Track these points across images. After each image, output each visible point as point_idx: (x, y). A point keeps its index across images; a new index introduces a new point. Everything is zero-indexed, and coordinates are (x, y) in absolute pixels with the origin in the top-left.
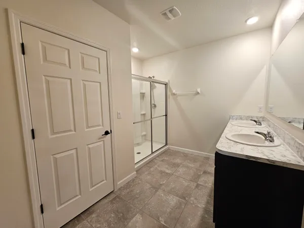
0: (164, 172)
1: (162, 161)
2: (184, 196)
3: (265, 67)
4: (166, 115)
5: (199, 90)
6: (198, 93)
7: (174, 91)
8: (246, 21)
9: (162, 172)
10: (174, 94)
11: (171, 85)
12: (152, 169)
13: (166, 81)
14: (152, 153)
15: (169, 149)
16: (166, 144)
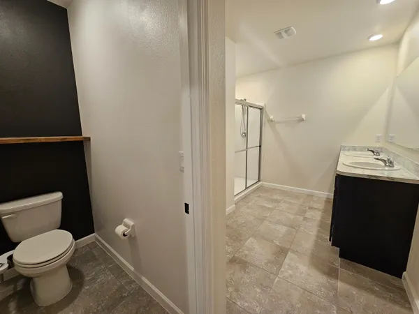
0: (265, 207)
1: (259, 196)
2: (293, 226)
3: (387, 90)
4: (260, 146)
5: (304, 116)
6: (302, 120)
7: (271, 117)
8: (369, 38)
9: (262, 207)
10: (272, 121)
11: (267, 110)
12: (250, 204)
13: (262, 104)
14: (246, 188)
15: (262, 186)
16: (259, 180)
